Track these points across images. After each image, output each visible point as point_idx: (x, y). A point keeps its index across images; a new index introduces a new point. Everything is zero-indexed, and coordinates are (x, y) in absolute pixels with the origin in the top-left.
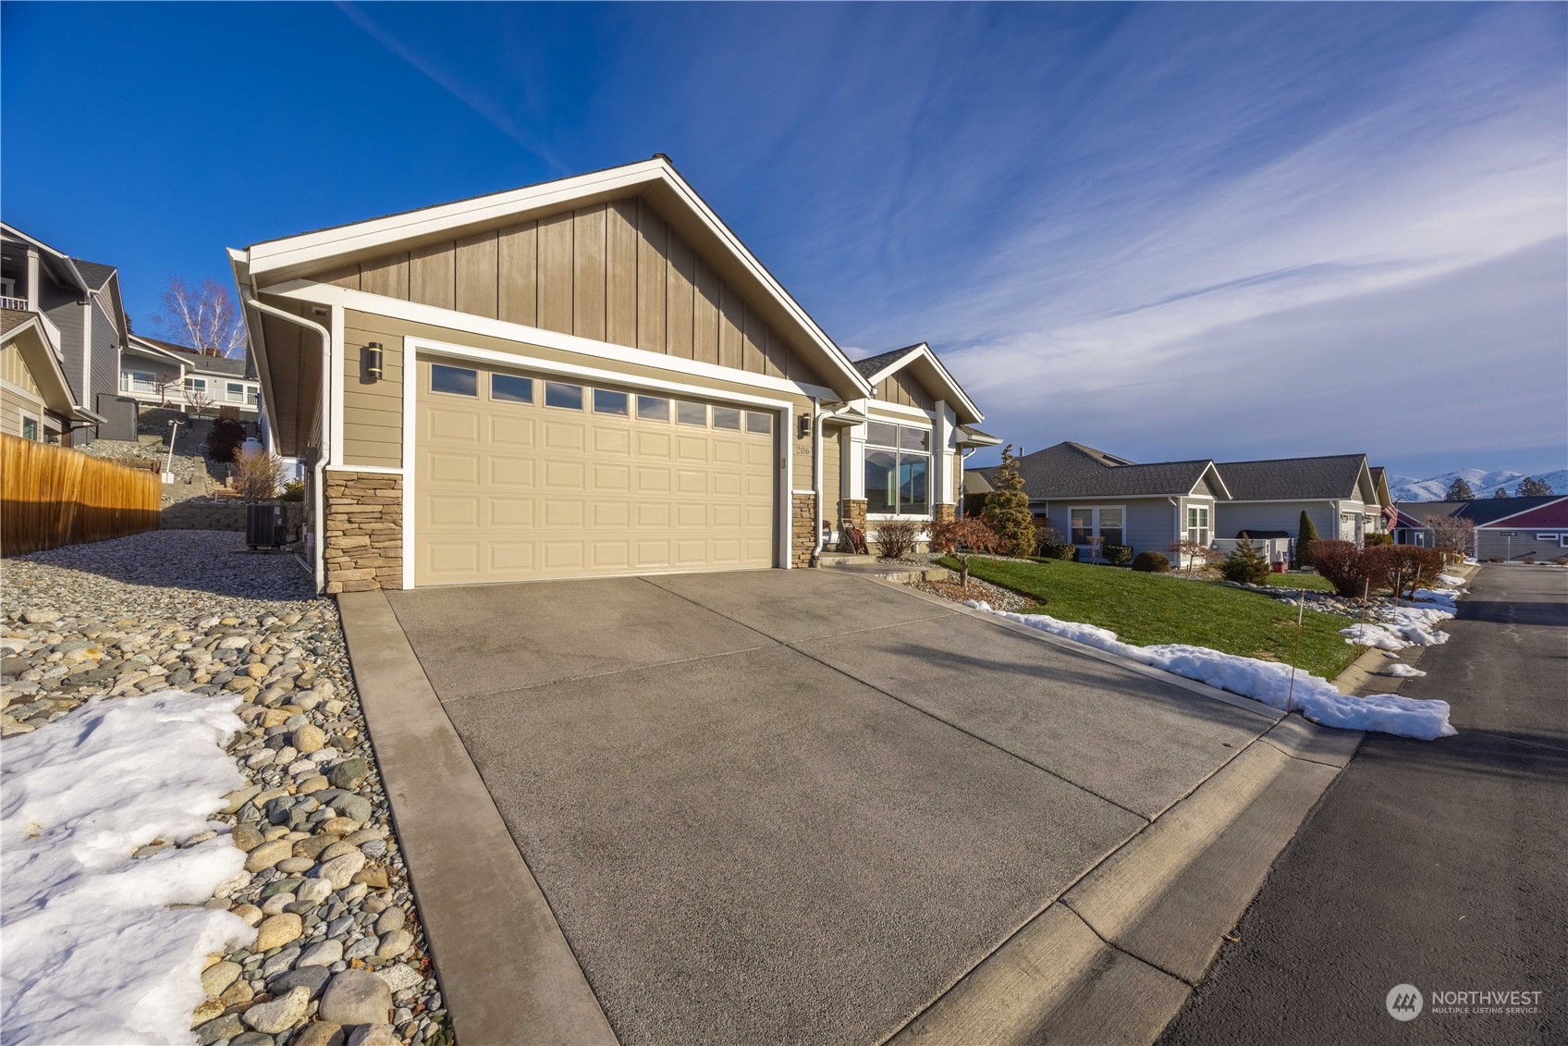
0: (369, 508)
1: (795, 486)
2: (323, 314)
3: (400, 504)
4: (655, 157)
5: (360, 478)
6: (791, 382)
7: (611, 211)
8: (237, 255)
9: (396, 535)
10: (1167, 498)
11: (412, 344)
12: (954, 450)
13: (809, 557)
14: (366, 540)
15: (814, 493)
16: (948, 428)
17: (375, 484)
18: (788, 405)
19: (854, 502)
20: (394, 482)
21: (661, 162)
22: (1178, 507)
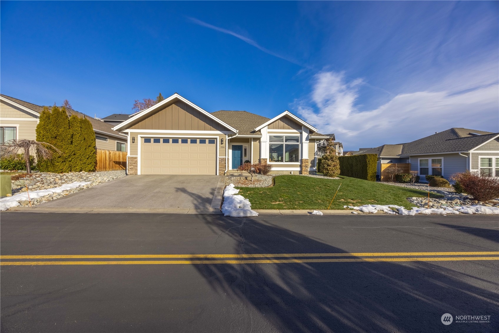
0: (133, 162)
1: (219, 156)
2: (127, 133)
3: (137, 161)
4: (175, 94)
5: (132, 157)
6: (219, 131)
7: (173, 105)
8: (112, 129)
9: (137, 166)
10: (458, 153)
11: (139, 136)
12: (309, 141)
13: (224, 173)
14: (133, 167)
15: (225, 157)
16: (305, 135)
17: (134, 158)
18: (218, 137)
19: (262, 159)
20: (136, 158)
21: (176, 94)
22: (469, 157)
